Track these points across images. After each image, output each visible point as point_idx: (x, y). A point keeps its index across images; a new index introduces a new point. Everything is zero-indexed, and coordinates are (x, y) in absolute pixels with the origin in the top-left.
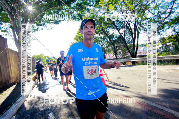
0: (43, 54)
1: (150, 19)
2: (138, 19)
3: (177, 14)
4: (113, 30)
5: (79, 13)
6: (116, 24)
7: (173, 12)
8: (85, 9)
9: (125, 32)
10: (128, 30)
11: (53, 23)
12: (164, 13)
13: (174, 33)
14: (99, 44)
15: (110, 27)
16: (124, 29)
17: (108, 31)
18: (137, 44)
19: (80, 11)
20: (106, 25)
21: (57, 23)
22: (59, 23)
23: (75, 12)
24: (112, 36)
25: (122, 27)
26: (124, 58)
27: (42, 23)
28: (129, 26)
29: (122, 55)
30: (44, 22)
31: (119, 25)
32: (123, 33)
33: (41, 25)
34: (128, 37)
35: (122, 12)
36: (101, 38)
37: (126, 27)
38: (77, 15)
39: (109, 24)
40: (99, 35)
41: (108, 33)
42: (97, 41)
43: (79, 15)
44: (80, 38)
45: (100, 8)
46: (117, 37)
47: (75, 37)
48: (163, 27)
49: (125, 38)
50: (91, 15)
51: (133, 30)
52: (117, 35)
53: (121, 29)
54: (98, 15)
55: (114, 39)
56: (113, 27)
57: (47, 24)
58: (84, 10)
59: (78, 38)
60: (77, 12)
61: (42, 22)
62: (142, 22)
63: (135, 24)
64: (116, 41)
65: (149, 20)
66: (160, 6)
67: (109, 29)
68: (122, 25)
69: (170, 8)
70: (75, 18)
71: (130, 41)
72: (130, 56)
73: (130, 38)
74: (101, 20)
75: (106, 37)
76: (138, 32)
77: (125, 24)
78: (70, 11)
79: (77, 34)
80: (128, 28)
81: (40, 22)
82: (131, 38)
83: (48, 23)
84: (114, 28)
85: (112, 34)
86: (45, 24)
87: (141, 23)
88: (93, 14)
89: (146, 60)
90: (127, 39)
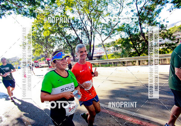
2: (94, 22)
4: (70, 30)
5: (31, 9)
6: (74, 25)
8: (39, 5)
9: (82, 33)
10: (85, 32)
14: (56, 44)
16: (81, 31)
17: (65, 31)
19: (32, 6)
20: (63, 25)
23: (26, 7)
24: (69, 37)
25: (79, 29)
28: (86, 28)
31: (76, 26)
32: (80, 35)
34: (85, 38)
35: (79, 13)
36: (58, 38)
37: (83, 29)
38: (29, 11)
40: (56, 35)
41: (65, 33)
42: (53, 41)
43: (31, 11)
46: (74, 38)
48: (114, 33)
49: (83, 40)
50: (46, 12)
51: (89, 33)
52: (74, 36)
53: (78, 30)
54: (55, 14)
55: (71, 40)
56: (70, 27)
58: (37, 5)
60: (28, 7)
62: (98, 26)
63: (91, 27)
64: (73, 42)
65: (103, 25)
66: (111, 14)
68: (79, 27)
70: (25, 14)
71: (87, 42)
73: (87, 40)
75: (63, 38)
76: (94, 36)
77: (82, 25)
78: (18, 4)
80: (84, 30)
84: (71, 29)
85: (70, 35)
87: (96, 27)
88: (48, 11)
89: (101, 62)
90: (84, 41)
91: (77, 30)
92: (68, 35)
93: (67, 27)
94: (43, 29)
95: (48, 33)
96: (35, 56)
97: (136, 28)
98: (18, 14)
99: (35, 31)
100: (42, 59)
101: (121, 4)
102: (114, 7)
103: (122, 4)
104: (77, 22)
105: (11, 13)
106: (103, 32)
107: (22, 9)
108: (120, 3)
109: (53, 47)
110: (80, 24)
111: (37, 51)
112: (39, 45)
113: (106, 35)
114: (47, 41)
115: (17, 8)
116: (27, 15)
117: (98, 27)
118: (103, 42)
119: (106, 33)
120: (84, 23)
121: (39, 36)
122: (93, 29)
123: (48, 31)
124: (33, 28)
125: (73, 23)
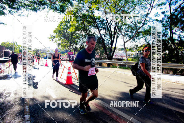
0: (16, 43)
1: (128, 25)
2: (119, 23)
3: (148, 26)
4: (95, 29)
5: (61, 5)
6: (99, 24)
7: (146, 24)
8: (69, 2)
9: (105, 32)
11: (30, 9)
12: (140, 23)
13: (145, 43)
15: (92, 26)
17: (90, 29)
18: (115, 47)
20: (89, 24)
21: (35, 10)
22: (38, 11)
23: (57, 3)
24: (93, 35)
25: (104, 28)
26: (101, 59)
27: (15, 6)
28: (110, 28)
29: (99, 56)
30: (19, 6)
31: (101, 25)
32: (103, 35)
33: (15, 8)
35: (105, 13)
36: (82, 35)
37: (107, 29)
39: (92, 22)
40: (81, 32)
41: (90, 31)
42: (77, 37)
43: (61, 6)
44: (60, 31)
45: (83, 5)
46: (97, 37)
47: (55, 30)
48: (138, 36)
49: (105, 39)
50: (75, 10)
51: (113, 33)
52: (98, 35)
53: (103, 30)
54: (82, 11)
56: (95, 26)
57: (22, 8)
58: (67, 2)
59: (58, 31)
60: (59, 4)
61: (17, 5)
62: (122, 27)
63: (115, 28)
67: (91, 28)
68: (104, 26)
69: (144, 20)
70: (56, 9)
71: (110, 43)
72: (107, 58)
73: (109, 40)
74: (84, 17)
76: (117, 36)
77: (106, 25)
79: (58, 27)
81: (13, 4)
82: (111, 41)
83: (25, 8)
85: (94, 33)
86: (19, 8)
88: (77, 9)
89: (119, 63)
90: (107, 41)
91: (101, 29)
92: (92, 33)
93: (93, 26)
94: (70, 25)
95: (73, 29)
96: (61, 50)
97: (165, 33)
98: (50, 9)
99: (63, 26)
100: (66, 53)
101: (150, 5)
102: (143, 7)
103: (152, 5)
104: (103, 21)
105: (45, 8)
106: (127, 34)
107: (54, 5)
108: (150, 3)
109: (77, 43)
110: (104, 24)
111: (62, 45)
112: (65, 40)
113: (130, 37)
114: (72, 37)
115: (50, 4)
116: (57, 11)
117: (123, 29)
118: (125, 43)
119: (130, 36)
120: (109, 23)
121: (66, 31)
122: (117, 30)
123: (74, 28)
124: (62, 23)
125: (98, 22)
